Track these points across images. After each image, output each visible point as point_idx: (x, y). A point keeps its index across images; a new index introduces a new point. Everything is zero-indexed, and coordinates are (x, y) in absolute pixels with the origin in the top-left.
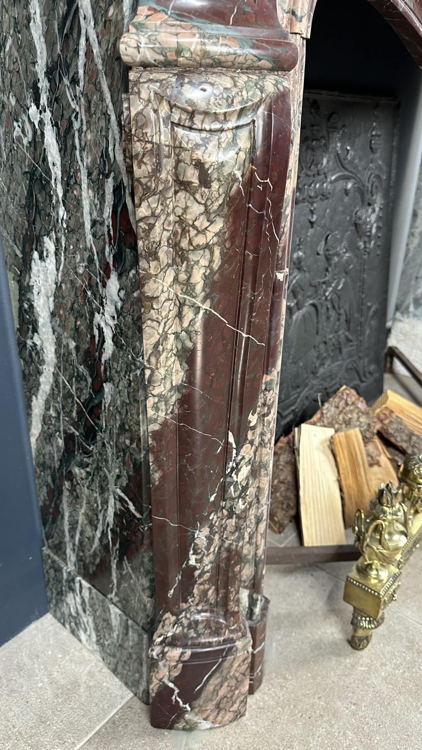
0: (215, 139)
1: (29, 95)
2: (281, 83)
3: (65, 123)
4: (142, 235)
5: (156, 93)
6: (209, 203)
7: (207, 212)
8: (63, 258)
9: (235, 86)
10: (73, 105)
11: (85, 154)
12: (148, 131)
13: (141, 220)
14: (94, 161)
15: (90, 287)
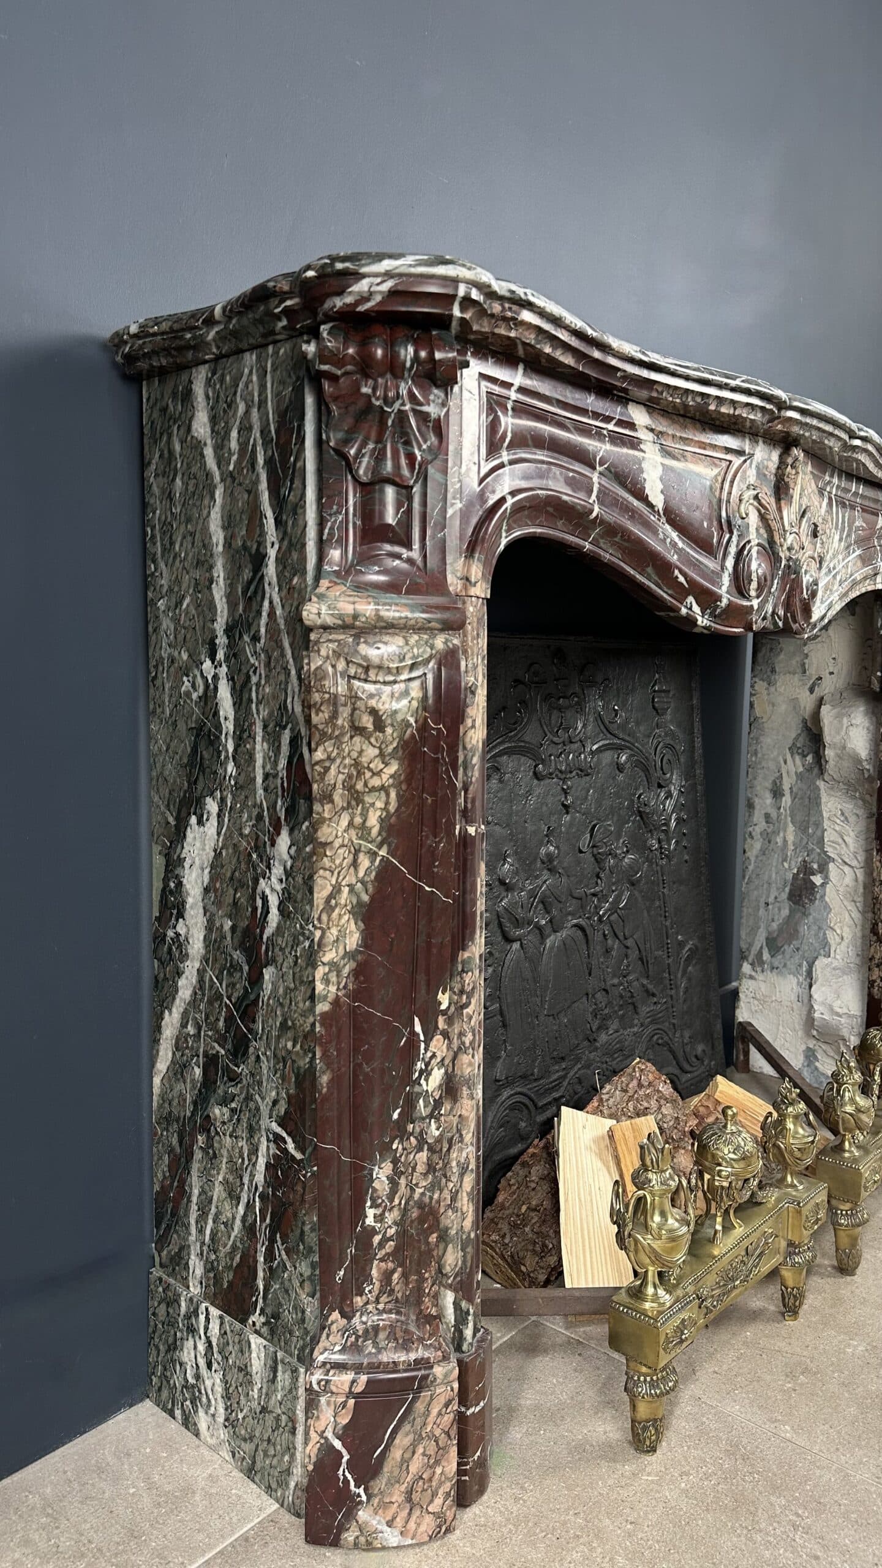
0: (387, 689)
1: (204, 651)
2: (451, 641)
3: (243, 677)
4: (318, 778)
5: (334, 651)
6: (383, 746)
7: (382, 755)
8: (226, 820)
9: (407, 644)
10: (252, 661)
11: (261, 708)
12: (327, 683)
13: (317, 763)
14: (271, 714)
15: (256, 848)
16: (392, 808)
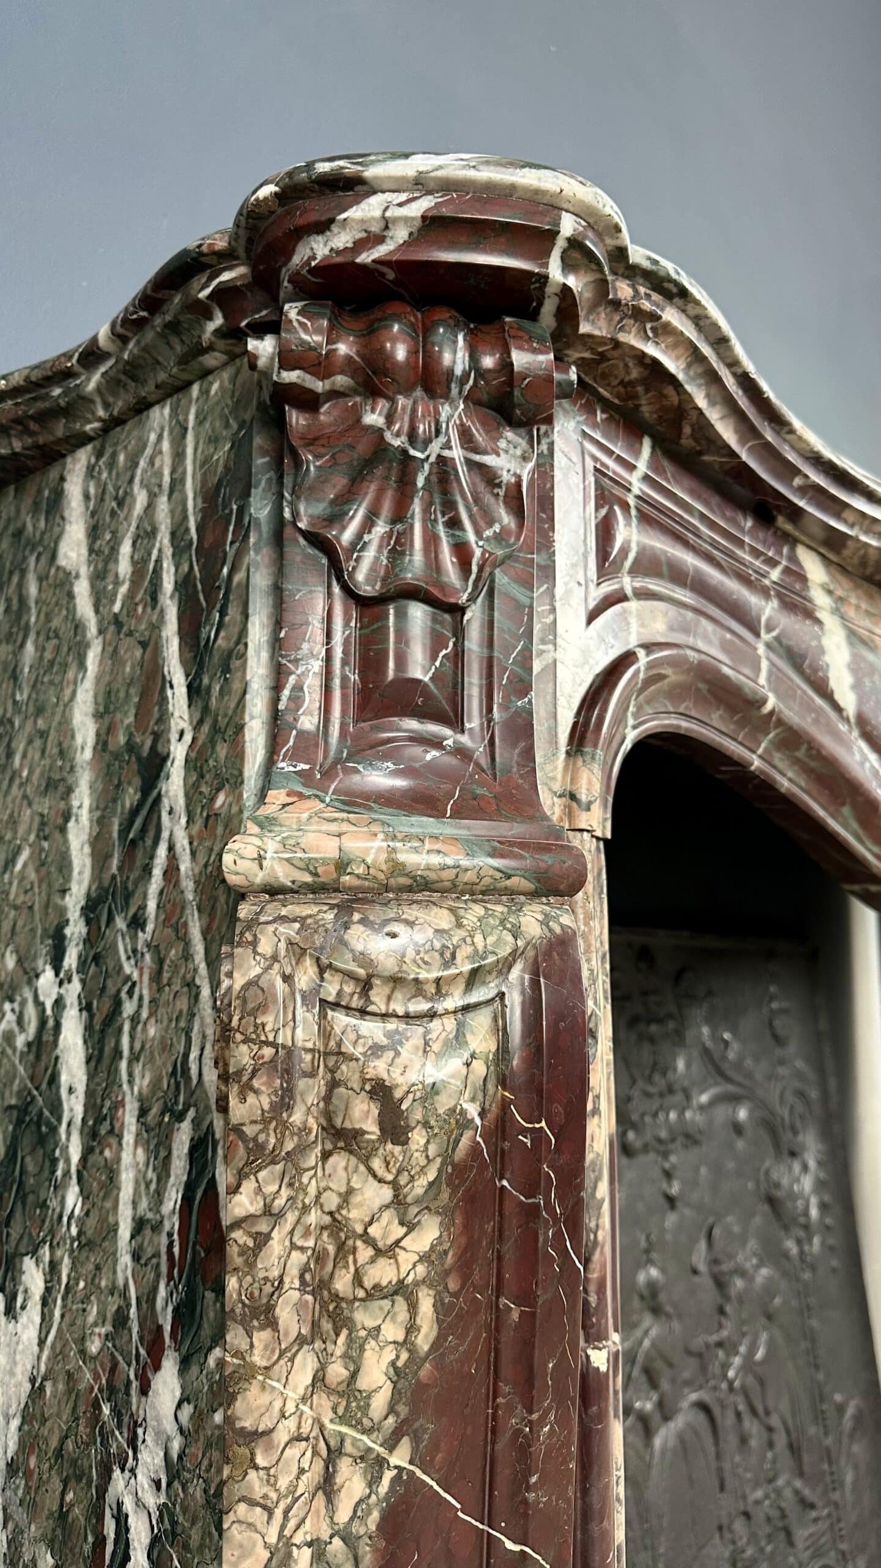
0: (416, 1032)
1: (43, 950)
2: (556, 918)
3: (107, 1004)
4: (239, 1261)
5: (290, 943)
6: (403, 1180)
7: (398, 1202)
8: (57, 1313)
9: (459, 925)
10: (128, 968)
11: (138, 1070)
12: (268, 1020)
13: (237, 1224)
14: (155, 1084)
15: (111, 1391)
16: (424, 1340)
